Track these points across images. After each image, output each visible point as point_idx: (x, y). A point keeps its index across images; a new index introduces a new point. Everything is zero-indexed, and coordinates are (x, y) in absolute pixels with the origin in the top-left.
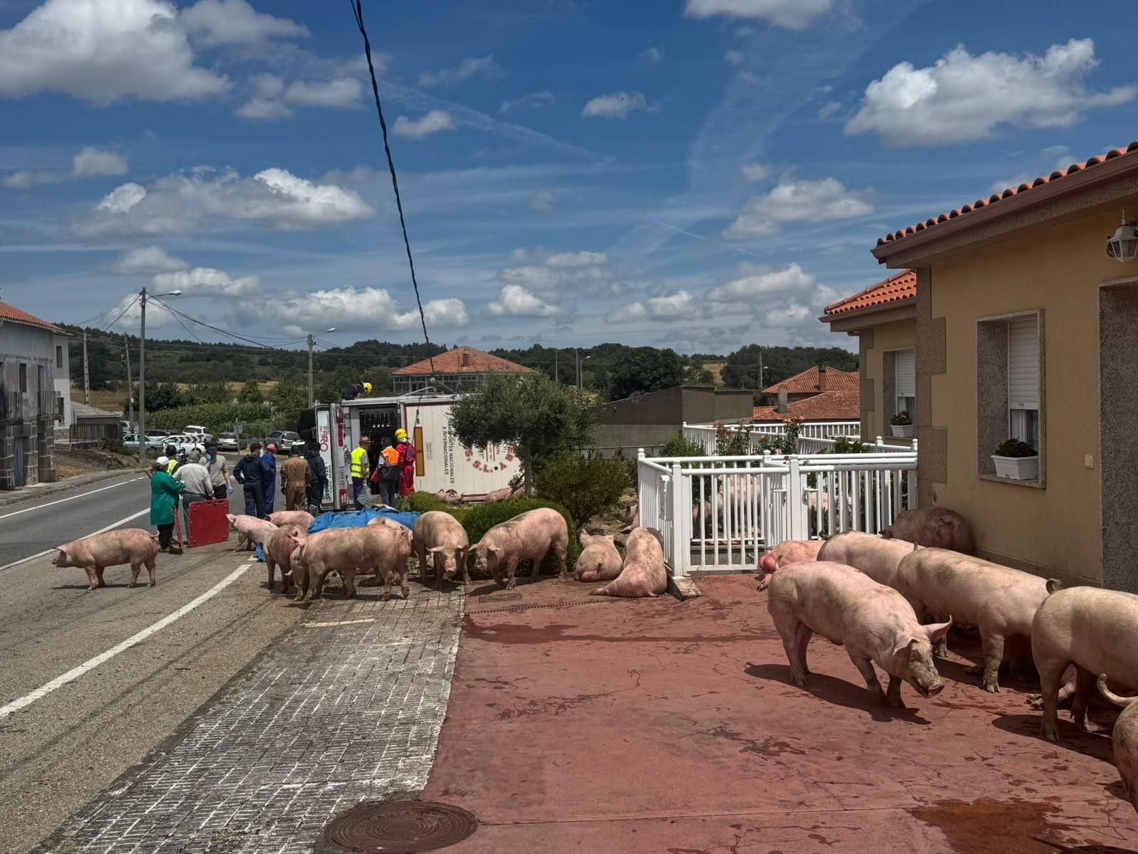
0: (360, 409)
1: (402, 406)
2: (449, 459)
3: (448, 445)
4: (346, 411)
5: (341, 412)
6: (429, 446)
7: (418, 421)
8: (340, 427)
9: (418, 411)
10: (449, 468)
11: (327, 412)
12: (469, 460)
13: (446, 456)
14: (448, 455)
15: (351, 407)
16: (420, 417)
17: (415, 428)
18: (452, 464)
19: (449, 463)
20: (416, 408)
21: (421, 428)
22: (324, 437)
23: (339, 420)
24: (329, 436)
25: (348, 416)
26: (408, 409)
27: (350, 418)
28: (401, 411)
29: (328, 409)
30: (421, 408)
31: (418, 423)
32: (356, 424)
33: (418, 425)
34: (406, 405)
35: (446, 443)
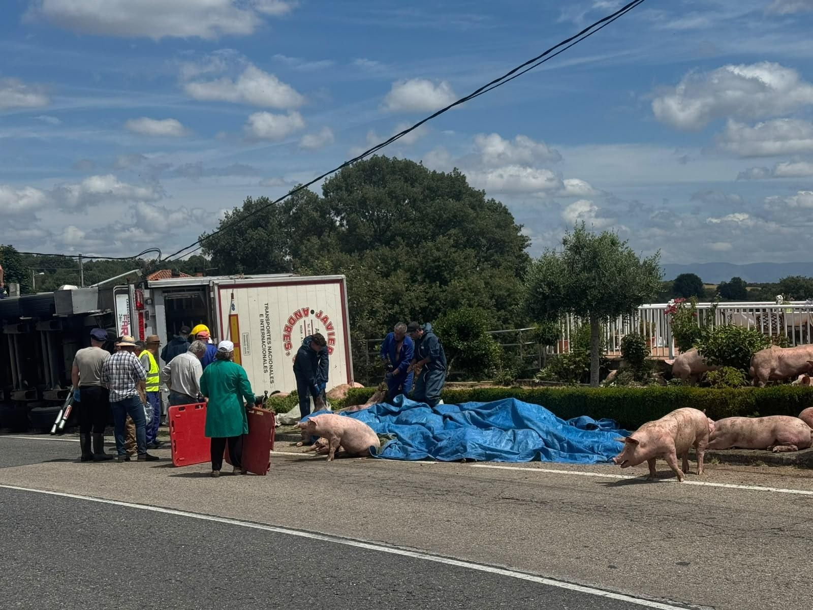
0: (164, 292)
1: (216, 288)
2: (267, 354)
3: (266, 337)
4: (147, 294)
5: (142, 295)
6: (247, 337)
7: (233, 307)
8: (141, 315)
9: (232, 295)
10: (268, 365)
11: (126, 297)
12: (288, 354)
13: (264, 350)
14: (267, 350)
15: (153, 290)
16: (235, 302)
17: (230, 316)
18: (270, 360)
19: (267, 359)
20: (230, 291)
21: (237, 315)
22: (124, 328)
23: (140, 307)
24: (129, 326)
25: (149, 301)
26: (223, 291)
27: (153, 304)
28: (214, 294)
29: (127, 292)
30: (236, 291)
31: (234, 309)
32: (160, 311)
33: (233, 313)
34: (221, 287)
35: (263, 334)
